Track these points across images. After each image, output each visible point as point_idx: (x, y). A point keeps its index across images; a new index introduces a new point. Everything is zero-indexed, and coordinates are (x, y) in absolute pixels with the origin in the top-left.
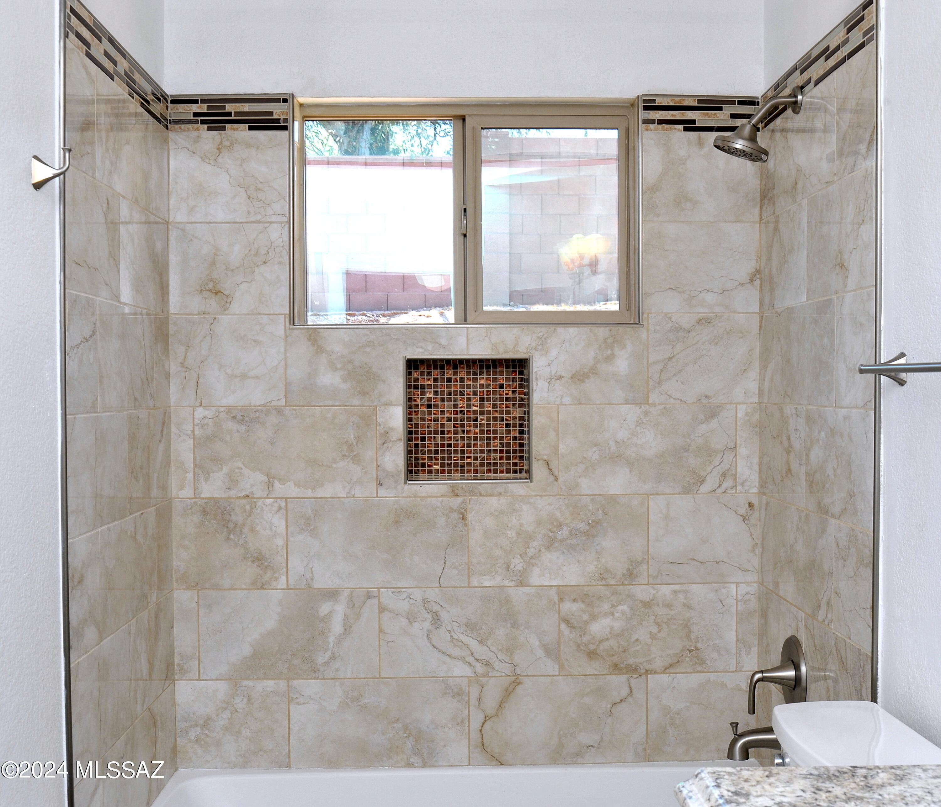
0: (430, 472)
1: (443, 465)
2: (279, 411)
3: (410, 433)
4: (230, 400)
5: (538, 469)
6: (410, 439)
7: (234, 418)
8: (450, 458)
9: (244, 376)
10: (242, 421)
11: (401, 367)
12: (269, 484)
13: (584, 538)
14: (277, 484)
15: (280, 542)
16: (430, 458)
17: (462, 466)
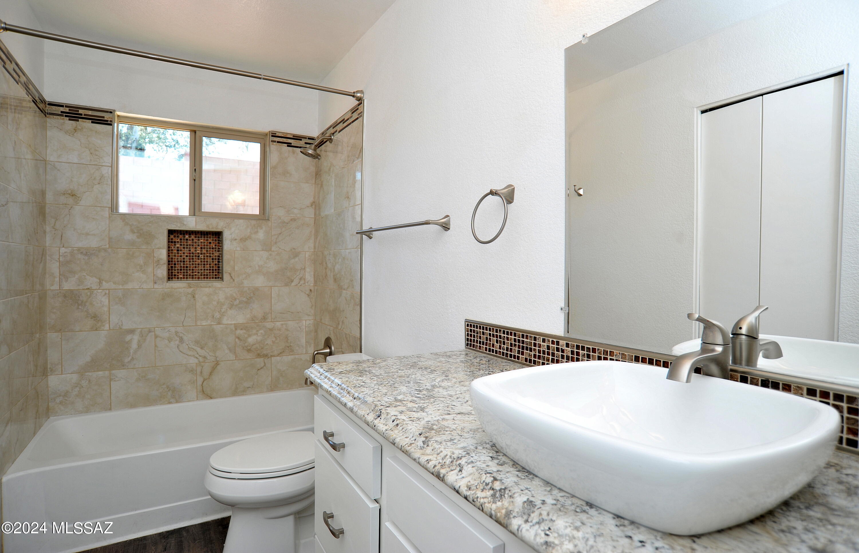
0: (178, 278)
1: (184, 275)
2: (105, 250)
3: (169, 261)
4: (80, 245)
5: (226, 276)
6: (169, 264)
7: (82, 253)
8: (187, 272)
9: (87, 234)
10: (86, 254)
11: (166, 233)
12: (100, 283)
13: (245, 304)
14: (104, 283)
15: (106, 309)
16: (178, 273)
17: (193, 276)
